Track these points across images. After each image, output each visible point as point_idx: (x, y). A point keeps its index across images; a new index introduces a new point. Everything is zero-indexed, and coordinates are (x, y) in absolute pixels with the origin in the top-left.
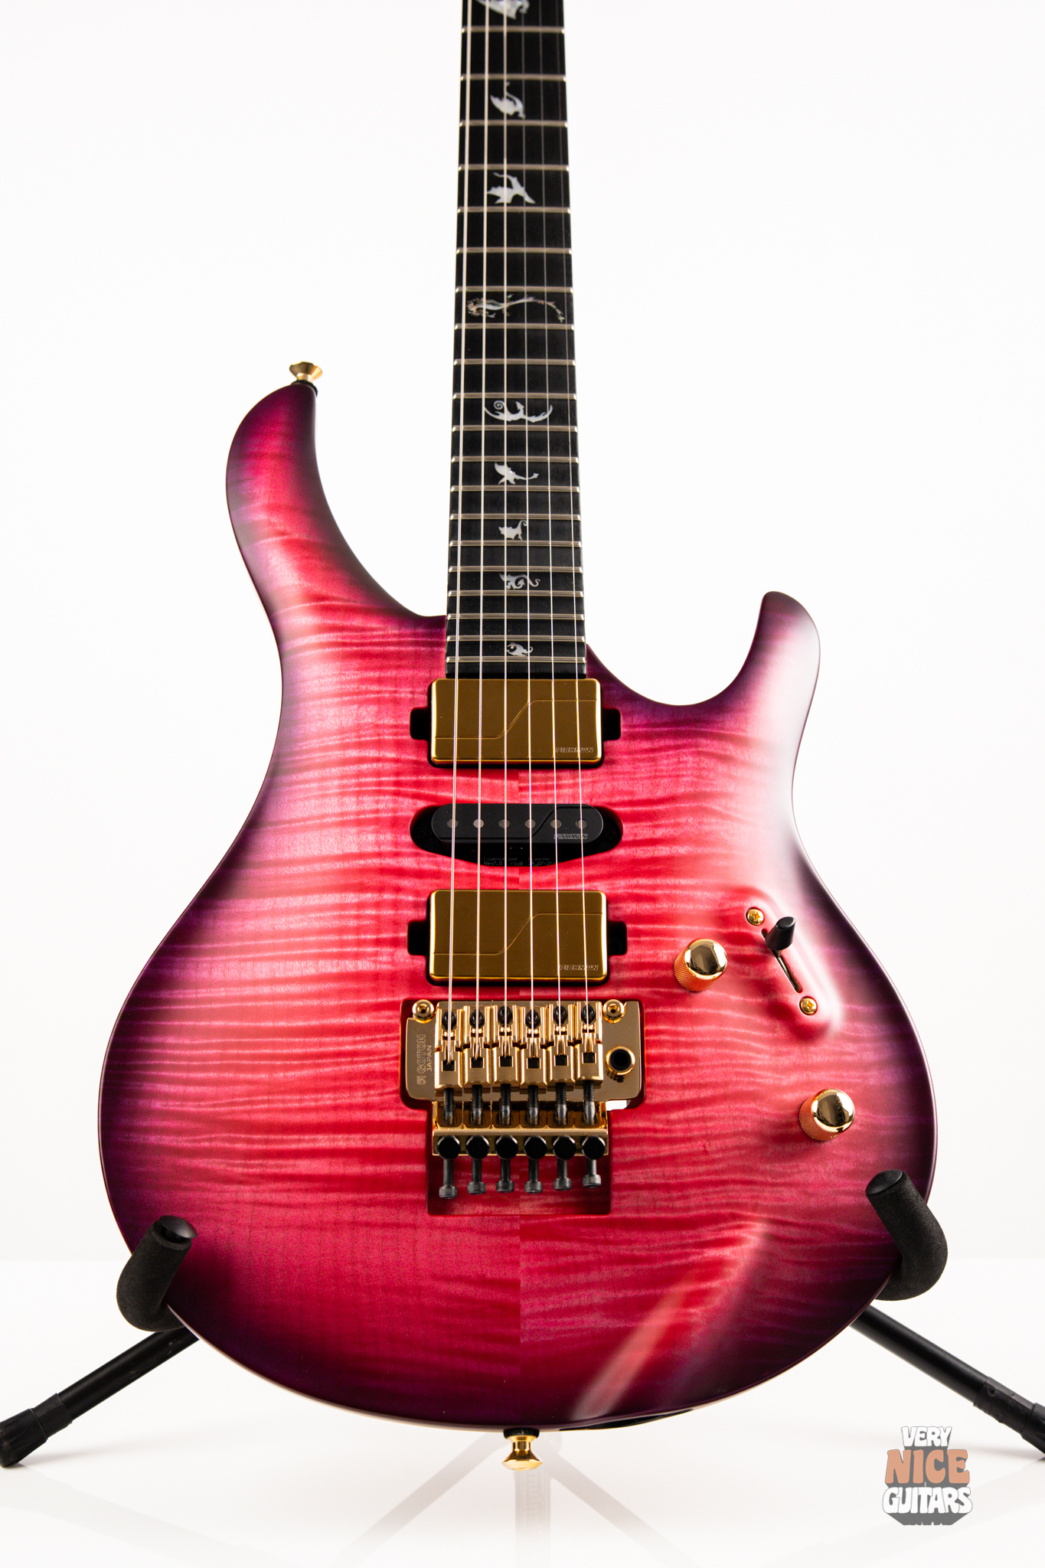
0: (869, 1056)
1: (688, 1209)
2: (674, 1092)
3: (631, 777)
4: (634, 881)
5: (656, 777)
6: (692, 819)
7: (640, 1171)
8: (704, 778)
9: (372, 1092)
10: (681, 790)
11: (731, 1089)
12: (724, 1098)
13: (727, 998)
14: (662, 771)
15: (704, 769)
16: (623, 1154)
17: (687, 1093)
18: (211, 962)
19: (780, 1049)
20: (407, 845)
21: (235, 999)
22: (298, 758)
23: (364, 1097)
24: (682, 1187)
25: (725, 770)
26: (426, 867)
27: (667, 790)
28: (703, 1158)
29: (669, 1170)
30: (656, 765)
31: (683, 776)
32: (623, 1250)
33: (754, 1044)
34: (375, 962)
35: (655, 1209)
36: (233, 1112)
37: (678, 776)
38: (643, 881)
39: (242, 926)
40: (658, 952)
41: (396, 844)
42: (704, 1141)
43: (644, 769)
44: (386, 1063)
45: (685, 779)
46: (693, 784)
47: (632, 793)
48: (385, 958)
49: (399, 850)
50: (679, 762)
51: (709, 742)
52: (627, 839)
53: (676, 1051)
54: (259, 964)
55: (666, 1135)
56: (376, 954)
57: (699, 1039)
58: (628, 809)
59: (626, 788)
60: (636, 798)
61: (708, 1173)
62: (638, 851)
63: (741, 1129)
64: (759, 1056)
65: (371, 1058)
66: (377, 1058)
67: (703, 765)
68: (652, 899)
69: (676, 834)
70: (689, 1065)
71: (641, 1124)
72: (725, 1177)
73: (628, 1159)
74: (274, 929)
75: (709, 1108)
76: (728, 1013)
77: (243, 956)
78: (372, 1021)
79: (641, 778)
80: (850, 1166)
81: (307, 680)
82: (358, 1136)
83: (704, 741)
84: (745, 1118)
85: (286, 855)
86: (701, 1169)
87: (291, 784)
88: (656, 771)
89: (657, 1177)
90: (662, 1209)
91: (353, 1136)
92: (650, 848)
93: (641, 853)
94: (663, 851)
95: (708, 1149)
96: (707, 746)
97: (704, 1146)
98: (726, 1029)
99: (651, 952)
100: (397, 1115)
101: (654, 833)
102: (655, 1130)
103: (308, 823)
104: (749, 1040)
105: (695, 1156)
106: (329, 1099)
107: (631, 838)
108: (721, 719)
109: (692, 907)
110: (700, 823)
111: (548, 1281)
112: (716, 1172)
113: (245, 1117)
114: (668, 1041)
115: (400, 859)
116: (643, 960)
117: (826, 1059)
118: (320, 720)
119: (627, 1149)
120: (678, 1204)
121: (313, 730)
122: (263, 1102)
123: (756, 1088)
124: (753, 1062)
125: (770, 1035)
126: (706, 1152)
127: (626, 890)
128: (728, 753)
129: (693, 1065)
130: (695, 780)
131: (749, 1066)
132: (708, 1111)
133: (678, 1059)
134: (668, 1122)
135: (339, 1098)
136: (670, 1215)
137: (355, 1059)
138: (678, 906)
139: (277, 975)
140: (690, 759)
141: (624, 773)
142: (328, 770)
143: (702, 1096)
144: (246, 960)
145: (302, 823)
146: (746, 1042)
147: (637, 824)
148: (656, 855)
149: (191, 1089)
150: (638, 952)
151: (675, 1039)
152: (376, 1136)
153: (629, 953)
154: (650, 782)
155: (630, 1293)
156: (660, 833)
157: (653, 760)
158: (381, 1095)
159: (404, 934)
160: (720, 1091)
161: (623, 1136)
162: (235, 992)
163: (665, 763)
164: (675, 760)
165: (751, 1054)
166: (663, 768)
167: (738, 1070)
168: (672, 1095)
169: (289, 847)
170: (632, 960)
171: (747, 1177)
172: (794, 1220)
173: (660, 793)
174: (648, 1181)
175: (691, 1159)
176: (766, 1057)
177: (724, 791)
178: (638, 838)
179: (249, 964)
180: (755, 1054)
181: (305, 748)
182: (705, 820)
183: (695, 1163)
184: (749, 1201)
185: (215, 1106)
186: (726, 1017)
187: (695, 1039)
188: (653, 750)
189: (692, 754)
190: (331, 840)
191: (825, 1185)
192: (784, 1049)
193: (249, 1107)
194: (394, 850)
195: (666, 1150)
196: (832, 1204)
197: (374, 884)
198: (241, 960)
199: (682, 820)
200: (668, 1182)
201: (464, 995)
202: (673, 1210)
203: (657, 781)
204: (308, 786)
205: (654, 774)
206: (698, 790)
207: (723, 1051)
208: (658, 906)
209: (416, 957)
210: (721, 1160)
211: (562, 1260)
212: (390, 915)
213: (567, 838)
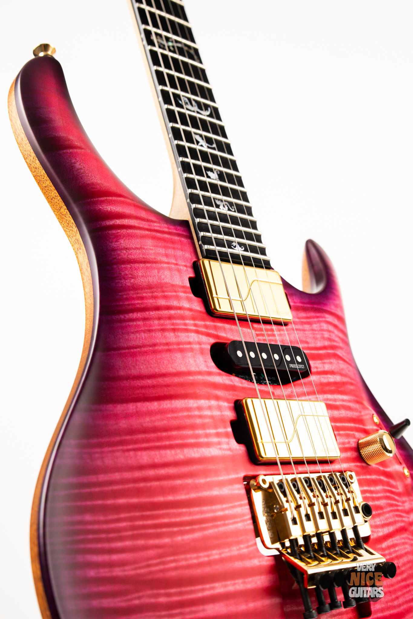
3: (304, 332)
4: (326, 396)
5: (314, 334)
6: (335, 360)
8: (332, 337)
9: (242, 546)
10: (326, 343)
11: (397, 526)
12: (397, 531)
13: (379, 469)
14: (315, 330)
15: (331, 331)
17: (384, 530)
18: (102, 452)
19: (403, 499)
20: (213, 367)
21: (128, 481)
22: (121, 303)
23: (238, 550)
24: (395, 591)
25: (337, 333)
26: (228, 383)
27: (321, 342)
30: (312, 327)
34: (220, 449)
35: (388, 608)
36: (151, 573)
38: (330, 397)
39: (117, 424)
40: (350, 441)
41: (207, 366)
44: (246, 523)
45: (326, 336)
46: (329, 340)
47: (308, 342)
48: (225, 446)
49: (209, 370)
50: (320, 326)
51: (327, 315)
52: (314, 370)
53: (374, 503)
54: (139, 453)
56: (219, 443)
58: (308, 352)
59: (304, 339)
60: (310, 345)
62: (321, 378)
65: (236, 520)
66: (239, 520)
67: (329, 329)
68: (337, 408)
69: (332, 369)
70: (381, 511)
72: (408, 582)
74: (142, 426)
75: (394, 539)
76: (382, 478)
77: (125, 448)
78: (230, 492)
79: (308, 334)
81: (116, 250)
82: (240, 581)
84: (406, 544)
85: (134, 372)
86: (400, 579)
87: (121, 321)
88: (313, 330)
91: (237, 581)
92: (326, 376)
93: (323, 379)
94: (331, 378)
95: (399, 566)
96: (327, 318)
98: (385, 488)
99: (346, 441)
100: (260, 562)
101: (324, 367)
103: (143, 349)
106: (216, 554)
107: (316, 370)
108: (328, 303)
109: (353, 413)
112: (405, 580)
113: (161, 575)
115: (213, 377)
116: (346, 446)
118: (133, 278)
120: (396, 603)
121: (129, 284)
122: (172, 561)
123: (404, 524)
125: (398, 491)
128: (336, 324)
130: (329, 337)
131: (399, 510)
132: (393, 541)
133: (377, 508)
135: (223, 553)
136: (394, 611)
137: (227, 522)
139: (156, 461)
141: (300, 330)
142: (147, 313)
143: (390, 531)
144: (128, 450)
145: (138, 349)
146: (393, 496)
147: (315, 361)
148: (329, 381)
149: (115, 557)
150: (341, 440)
151: (372, 495)
152: (250, 579)
154: (312, 336)
156: (327, 368)
158: (248, 547)
159: (229, 429)
160: (394, 527)
162: (128, 475)
164: (318, 324)
165: (396, 503)
166: (315, 328)
167: (396, 513)
168: (379, 532)
169: (134, 366)
173: (318, 344)
176: (401, 504)
177: (339, 346)
178: (319, 370)
179: (131, 453)
181: (125, 296)
182: (339, 362)
185: (136, 569)
186: (382, 481)
187: (379, 496)
188: (308, 318)
189: (324, 322)
190: (165, 362)
193: (161, 567)
197: (204, 393)
198: (124, 451)
199: (331, 360)
201: (273, 471)
203: (316, 336)
204: (135, 323)
205: (313, 332)
206: (332, 343)
207: (388, 502)
208: (341, 412)
209: (240, 445)
212: (219, 415)
213: (293, 367)
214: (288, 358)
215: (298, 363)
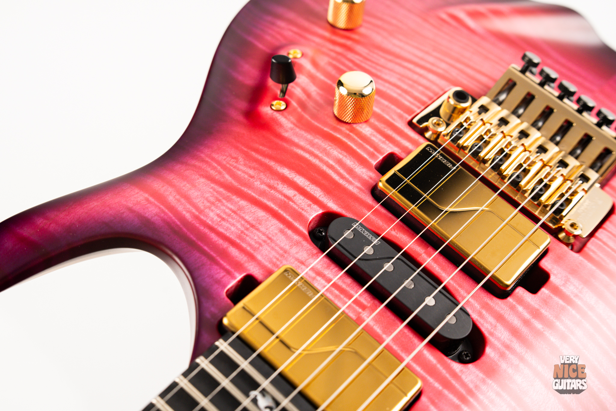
3: (269, 242)
5: (253, 226)
10: (243, 203)
14: (243, 225)
15: (209, 201)
20: (494, 348)
25: (192, 192)
26: (491, 319)
27: (253, 211)
30: (242, 231)
31: (230, 209)
37: (235, 212)
38: (335, 177)
40: (368, 135)
41: (502, 355)
43: (255, 238)
46: (228, 199)
47: (282, 231)
48: (572, 287)
49: (503, 349)
51: (184, 213)
52: (319, 209)
58: (297, 224)
59: (281, 238)
60: (281, 226)
62: (318, 195)
67: (207, 204)
68: (340, 162)
69: (278, 182)
79: (264, 234)
83: (187, 216)
88: (247, 229)
92: (308, 189)
93: (317, 193)
94: (300, 181)
96: (188, 211)
99: (374, 138)
101: (295, 195)
107: (315, 207)
108: (156, 218)
109: (316, 140)
110: (251, 177)
115: (508, 342)
116: (385, 140)
127: (353, 181)
128: (177, 197)
138: (327, 147)
140: (211, 214)
147: (301, 211)
148: (309, 183)
150: (384, 146)
153: (390, 150)
154: (260, 227)
156: (290, 192)
157: (240, 237)
159: (544, 291)
163: (234, 228)
164: (224, 223)
166: (239, 226)
170: (392, 145)
173: (261, 213)
177: (209, 182)
182: (246, 176)
188: (233, 243)
189: (207, 216)
194: (507, 352)
199: (263, 187)
203: (254, 223)
205: (251, 228)
206: (229, 194)
208: (341, 157)
209: (547, 270)
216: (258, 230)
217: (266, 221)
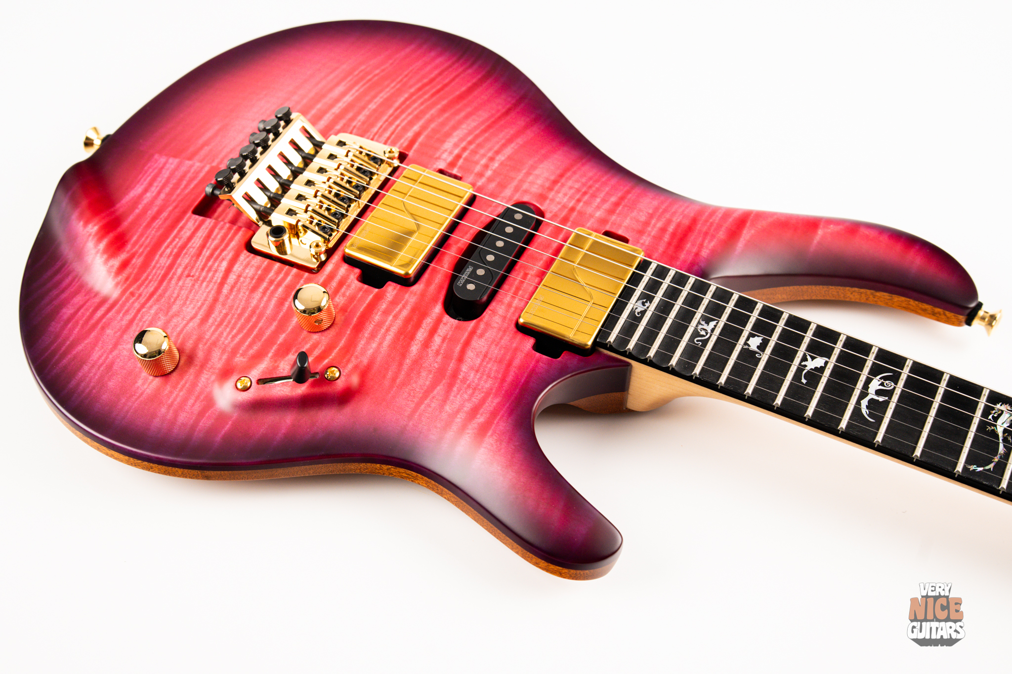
0: (182, 417)
1: (161, 256)
2: (240, 269)
3: (495, 342)
4: (409, 307)
5: (485, 356)
6: (437, 367)
7: (204, 235)
8: (466, 389)
10: (464, 368)
11: (219, 306)
12: (216, 300)
13: (284, 332)
14: (488, 363)
15: (474, 392)
16: (221, 228)
17: (235, 277)
19: (226, 354)
20: (522, 197)
24: (177, 255)
25: (465, 409)
27: (470, 360)
28: (186, 273)
29: (193, 251)
30: (495, 361)
31: (475, 375)
32: (165, 214)
33: (240, 336)
35: (175, 237)
37: (477, 371)
38: (405, 313)
40: (345, 298)
42: (195, 277)
43: (495, 352)
45: (472, 375)
46: (464, 380)
47: (481, 336)
50: (489, 376)
51: (494, 404)
52: (445, 318)
53: (267, 280)
55: (215, 256)
56: (451, 153)
57: (265, 299)
58: (469, 329)
59: (487, 335)
60: (475, 338)
61: (174, 274)
62: (431, 320)
63: (188, 302)
64: (230, 336)
67: (477, 392)
68: (386, 312)
69: (429, 350)
70: (252, 285)
71: (233, 244)
72: (165, 284)
73: (216, 231)
75: (216, 287)
76: (273, 327)
79: (490, 347)
80: (115, 367)
83: (497, 401)
84: (193, 308)
86: (180, 271)
88: (490, 359)
89: (193, 244)
90: (173, 240)
92: (428, 328)
93: (428, 322)
94: (421, 335)
95: (190, 278)
96: (492, 402)
97: (193, 276)
98: (263, 321)
99: (348, 294)
101: (439, 335)
102: (223, 250)
104: (245, 334)
105: (190, 269)
107: (444, 321)
109: (366, 335)
110: (430, 371)
111: (178, 174)
112: (171, 278)
114: (276, 278)
116: (345, 286)
117: (200, 385)
119: (223, 231)
120: (169, 251)
123: (209, 324)
124: (228, 330)
125: (241, 352)
126: (188, 276)
127: (405, 300)
128: (478, 416)
129: (250, 288)
130: (468, 382)
131: (227, 326)
132: (213, 287)
133: (261, 280)
134: (223, 259)
136: (166, 244)
138: (372, 326)
140: (488, 385)
141: (501, 338)
143: (226, 286)
146: (245, 331)
147: (453, 328)
148: (421, 329)
150: (353, 286)
151: (275, 283)
153: (356, 282)
154: (483, 351)
155: (137, 211)
156: (437, 340)
157: (500, 362)
160: (221, 299)
161: (233, 231)
163: (492, 367)
164: (492, 376)
165: (235, 331)
166: (489, 366)
167: (229, 317)
168: (239, 267)
170: (349, 281)
171: (155, 297)
172: (108, 316)
173: (470, 353)
174: (195, 238)
175: (190, 266)
176: (227, 341)
177: (448, 402)
178: (441, 326)
180: (233, 333)
182: (431, 376)
183: (186, 268)
184: (140, 291)
186: (271, 324)
187: (267, 296)
188: (509, 365)
189: (491, 389)
191: (115, 346)
192: (225, 357)
194: (520, 192)
195: (206, 253)
196: (100, 345)
199: (439, 359)
200: (186, 249)
202: (168, 247)
203: (481, 356)
205: (488, 357)
206: (459, 381)
207: (248, 312)
208: (379, 313)
210: (177, 284)
211: (184, 183)
212: (474, 169)
213: (468, 270)
214: (481, 272)
215: (468, 282)
216: (487, 353)
217: (475, 349)
